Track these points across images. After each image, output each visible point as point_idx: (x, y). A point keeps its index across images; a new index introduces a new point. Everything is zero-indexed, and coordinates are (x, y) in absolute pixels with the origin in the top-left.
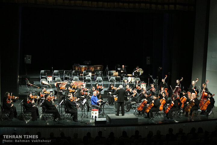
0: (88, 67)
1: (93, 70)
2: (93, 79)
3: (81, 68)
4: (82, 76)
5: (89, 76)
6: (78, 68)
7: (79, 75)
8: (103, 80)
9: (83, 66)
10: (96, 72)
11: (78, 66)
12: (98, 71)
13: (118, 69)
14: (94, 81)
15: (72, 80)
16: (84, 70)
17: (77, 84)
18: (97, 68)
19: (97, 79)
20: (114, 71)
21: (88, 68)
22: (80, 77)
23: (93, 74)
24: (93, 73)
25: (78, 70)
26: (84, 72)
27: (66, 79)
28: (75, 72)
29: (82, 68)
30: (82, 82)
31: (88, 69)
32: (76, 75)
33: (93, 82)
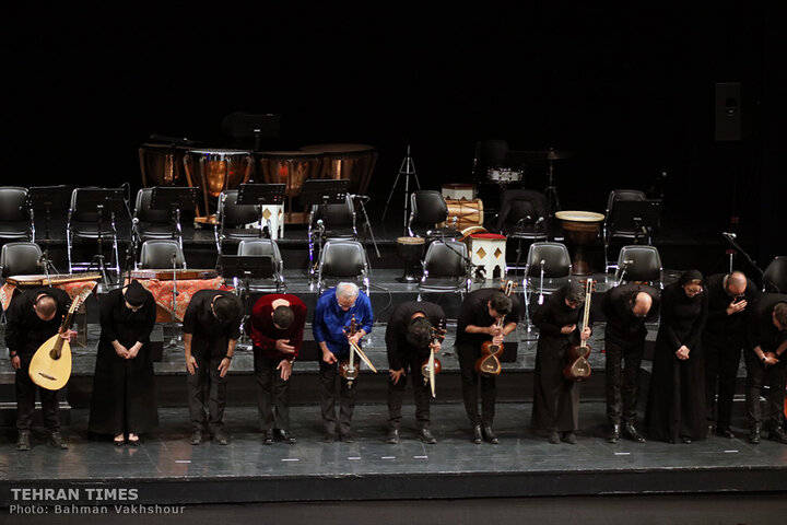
0: (257, 158)
1: (295, 183)
2: (298, 253)
3: (201, 170)
4: (208, 228)
5: (266, 233)
6: (180, 170)
7: (187, 220)
8: (375, 263)
9: (222, 154)
10: (320, 202)
11: (179, 155)
12: (335, 190)
13: (496, 176)
14: (305, 266)
15: (130, 259)
16: (229, 186)
17: (169, 290)
18: (331, 167)
19: (326, 256)
20: (459, 194)
21: (257, 165)
22: (198, 238)
23: (296, 218)
24: (293, 205)
25: (182, 180)
26: (223, 197)
27: (86, 252)
28: (156, 200)
29: (207, 169)
30: (208, 277)
31: (257, 175)
32: (166, 224)
33: (296, 274)
